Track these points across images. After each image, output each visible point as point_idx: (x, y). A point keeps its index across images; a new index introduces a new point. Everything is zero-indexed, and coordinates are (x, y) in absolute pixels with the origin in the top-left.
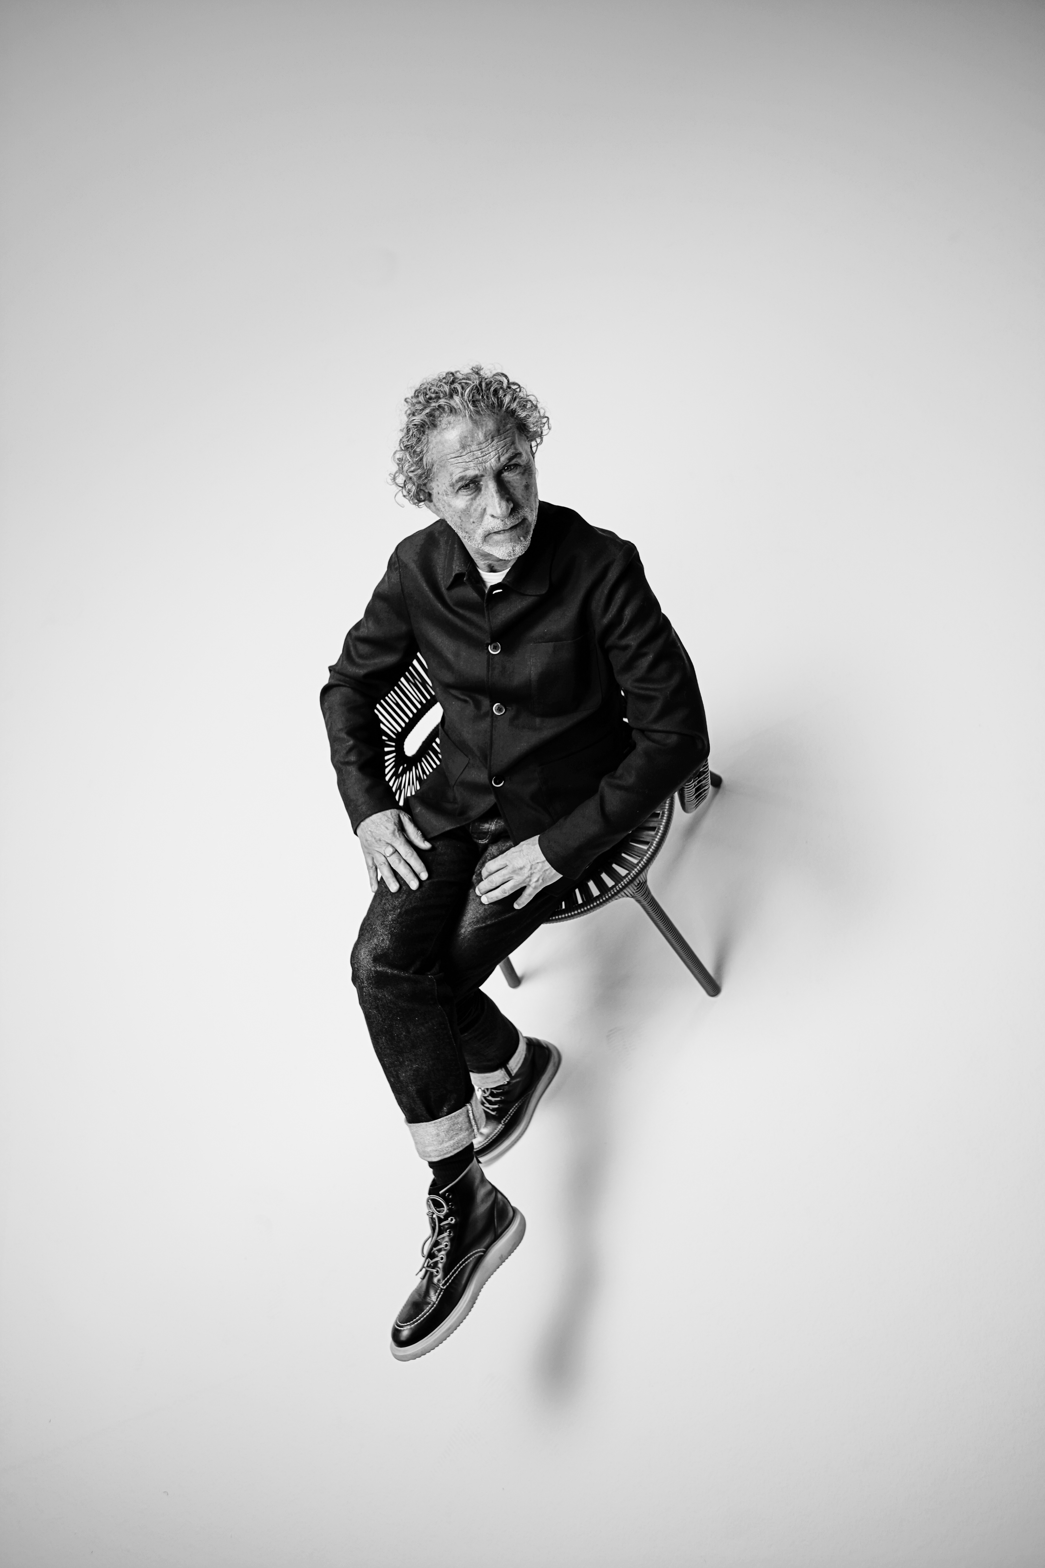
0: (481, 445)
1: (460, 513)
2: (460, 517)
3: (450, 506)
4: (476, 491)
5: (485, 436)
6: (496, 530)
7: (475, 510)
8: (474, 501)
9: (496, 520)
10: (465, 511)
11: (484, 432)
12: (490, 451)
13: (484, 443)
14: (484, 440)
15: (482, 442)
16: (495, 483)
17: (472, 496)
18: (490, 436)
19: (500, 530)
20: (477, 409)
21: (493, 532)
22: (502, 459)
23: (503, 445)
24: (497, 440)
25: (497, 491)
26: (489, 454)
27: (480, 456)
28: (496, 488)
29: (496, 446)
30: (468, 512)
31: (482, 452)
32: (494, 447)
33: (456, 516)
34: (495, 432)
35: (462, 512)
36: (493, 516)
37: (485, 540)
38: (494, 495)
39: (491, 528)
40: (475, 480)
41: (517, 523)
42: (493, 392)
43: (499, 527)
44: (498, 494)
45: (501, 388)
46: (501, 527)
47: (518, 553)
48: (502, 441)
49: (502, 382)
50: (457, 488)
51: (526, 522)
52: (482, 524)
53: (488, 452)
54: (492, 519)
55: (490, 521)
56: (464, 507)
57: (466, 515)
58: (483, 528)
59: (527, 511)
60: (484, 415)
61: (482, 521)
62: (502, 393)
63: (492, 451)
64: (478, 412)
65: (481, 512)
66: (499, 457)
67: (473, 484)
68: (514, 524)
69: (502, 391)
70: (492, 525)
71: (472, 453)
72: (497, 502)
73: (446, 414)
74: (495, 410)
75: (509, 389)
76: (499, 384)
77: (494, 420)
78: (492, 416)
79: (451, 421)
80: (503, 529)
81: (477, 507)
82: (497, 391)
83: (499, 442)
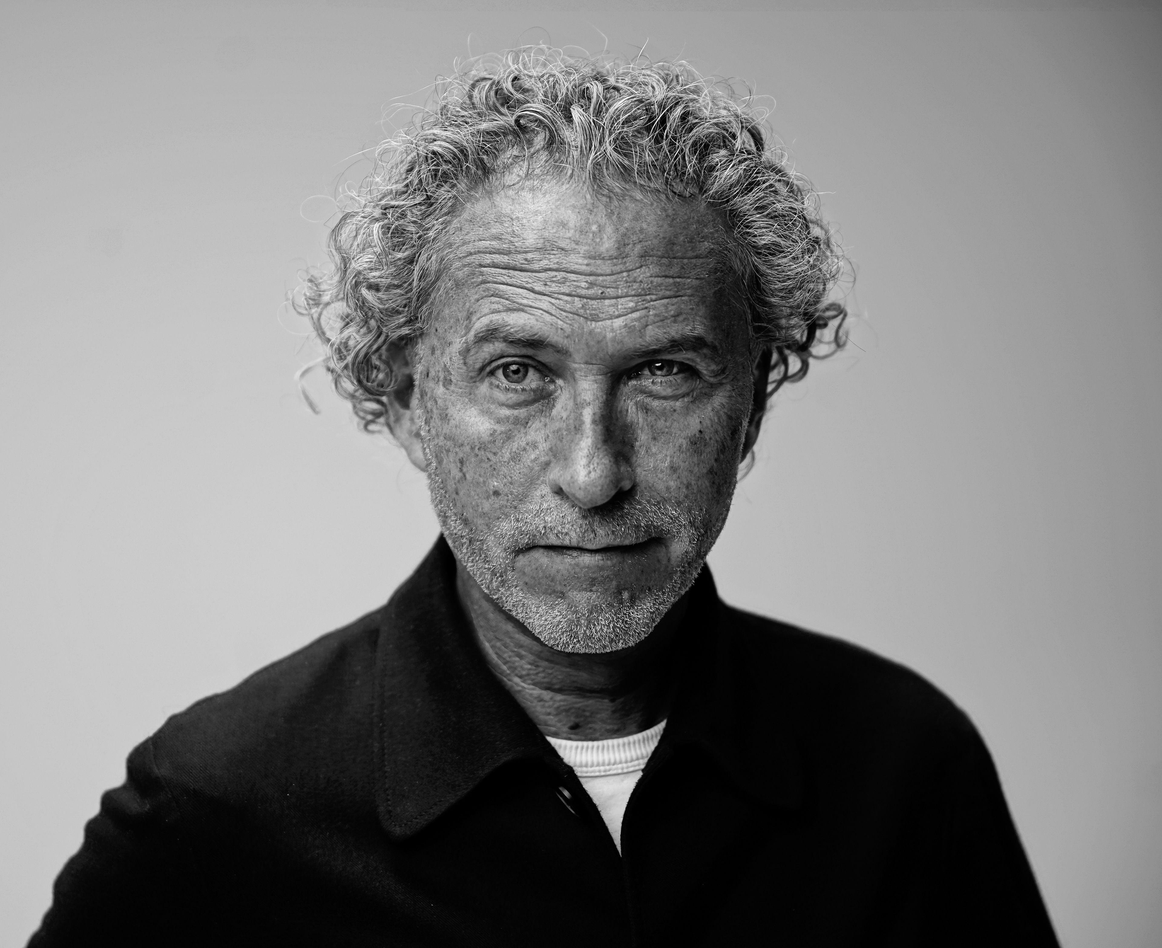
0: (599, 262)
1: (467, 448)
2: (462, 462)
3: (445, 417)
4: (535, 400)
5: (622, 244)
6: (553, 540)
7: (516, 458)
9: (566, 507)
10: (483, 447)
11: (622, 230)
12: (620, 292)
13: (610, 260)
14: (614, 253)
15: (606, 257)
16: (600, 394)
17: (522, 412)
18: (638, 247)
19: (567, 542)
20: (626, 162)
21: (542, 543)
23: (668, 293)
24: (655, 269)
25: (597, 418)
26: (613, 301)
27: (583, 292)
28: (597, 411)
29: (644, 285)
30: (490, 456)
31: (592, 285)
32: (636, 286)
33: (452, 456)
34: (656, 242)
35: (472, 448)
36: (559, 492)
37: (513, 561)
38: (584, 427)
39: (541, 527)
40: (546, 357)
41: (627, 542)
42: (694, 144)
43: (567, 534)
44: (599, 428)
45: (725, 146)
46: (573, 534)
47: (600, 640)
48: (671, 280)
49: (734, 136)
50: (478, 366)
51: (661, 553)
52: (522, 507)
53: (611, 292)
54: (553, 501)
55: (545, 506)
56: (486, 437)
57: (481, 461)
58: (518, 520)
59: (674, 519)
60: (641, 185)
61: (523, 498)
62: (719, 156)
63: (627, 296)
64: (625, 172)
65: (532, 469)
66: (643, 321)
67: (534, 367)
68: (618, 542)
69: (723, 152)
70: (548, 519)
71: (563, 274)
72: (586, 451)
73: (532, 150)
74: (679, 187)
75: (745, 160)
76: (724, 137)
77: (666, 211)
78: (663, 197)
79: (537, 171)
80: (574, 543)
81: (525, 449)
82: (706, 146)
83: (658, 276)
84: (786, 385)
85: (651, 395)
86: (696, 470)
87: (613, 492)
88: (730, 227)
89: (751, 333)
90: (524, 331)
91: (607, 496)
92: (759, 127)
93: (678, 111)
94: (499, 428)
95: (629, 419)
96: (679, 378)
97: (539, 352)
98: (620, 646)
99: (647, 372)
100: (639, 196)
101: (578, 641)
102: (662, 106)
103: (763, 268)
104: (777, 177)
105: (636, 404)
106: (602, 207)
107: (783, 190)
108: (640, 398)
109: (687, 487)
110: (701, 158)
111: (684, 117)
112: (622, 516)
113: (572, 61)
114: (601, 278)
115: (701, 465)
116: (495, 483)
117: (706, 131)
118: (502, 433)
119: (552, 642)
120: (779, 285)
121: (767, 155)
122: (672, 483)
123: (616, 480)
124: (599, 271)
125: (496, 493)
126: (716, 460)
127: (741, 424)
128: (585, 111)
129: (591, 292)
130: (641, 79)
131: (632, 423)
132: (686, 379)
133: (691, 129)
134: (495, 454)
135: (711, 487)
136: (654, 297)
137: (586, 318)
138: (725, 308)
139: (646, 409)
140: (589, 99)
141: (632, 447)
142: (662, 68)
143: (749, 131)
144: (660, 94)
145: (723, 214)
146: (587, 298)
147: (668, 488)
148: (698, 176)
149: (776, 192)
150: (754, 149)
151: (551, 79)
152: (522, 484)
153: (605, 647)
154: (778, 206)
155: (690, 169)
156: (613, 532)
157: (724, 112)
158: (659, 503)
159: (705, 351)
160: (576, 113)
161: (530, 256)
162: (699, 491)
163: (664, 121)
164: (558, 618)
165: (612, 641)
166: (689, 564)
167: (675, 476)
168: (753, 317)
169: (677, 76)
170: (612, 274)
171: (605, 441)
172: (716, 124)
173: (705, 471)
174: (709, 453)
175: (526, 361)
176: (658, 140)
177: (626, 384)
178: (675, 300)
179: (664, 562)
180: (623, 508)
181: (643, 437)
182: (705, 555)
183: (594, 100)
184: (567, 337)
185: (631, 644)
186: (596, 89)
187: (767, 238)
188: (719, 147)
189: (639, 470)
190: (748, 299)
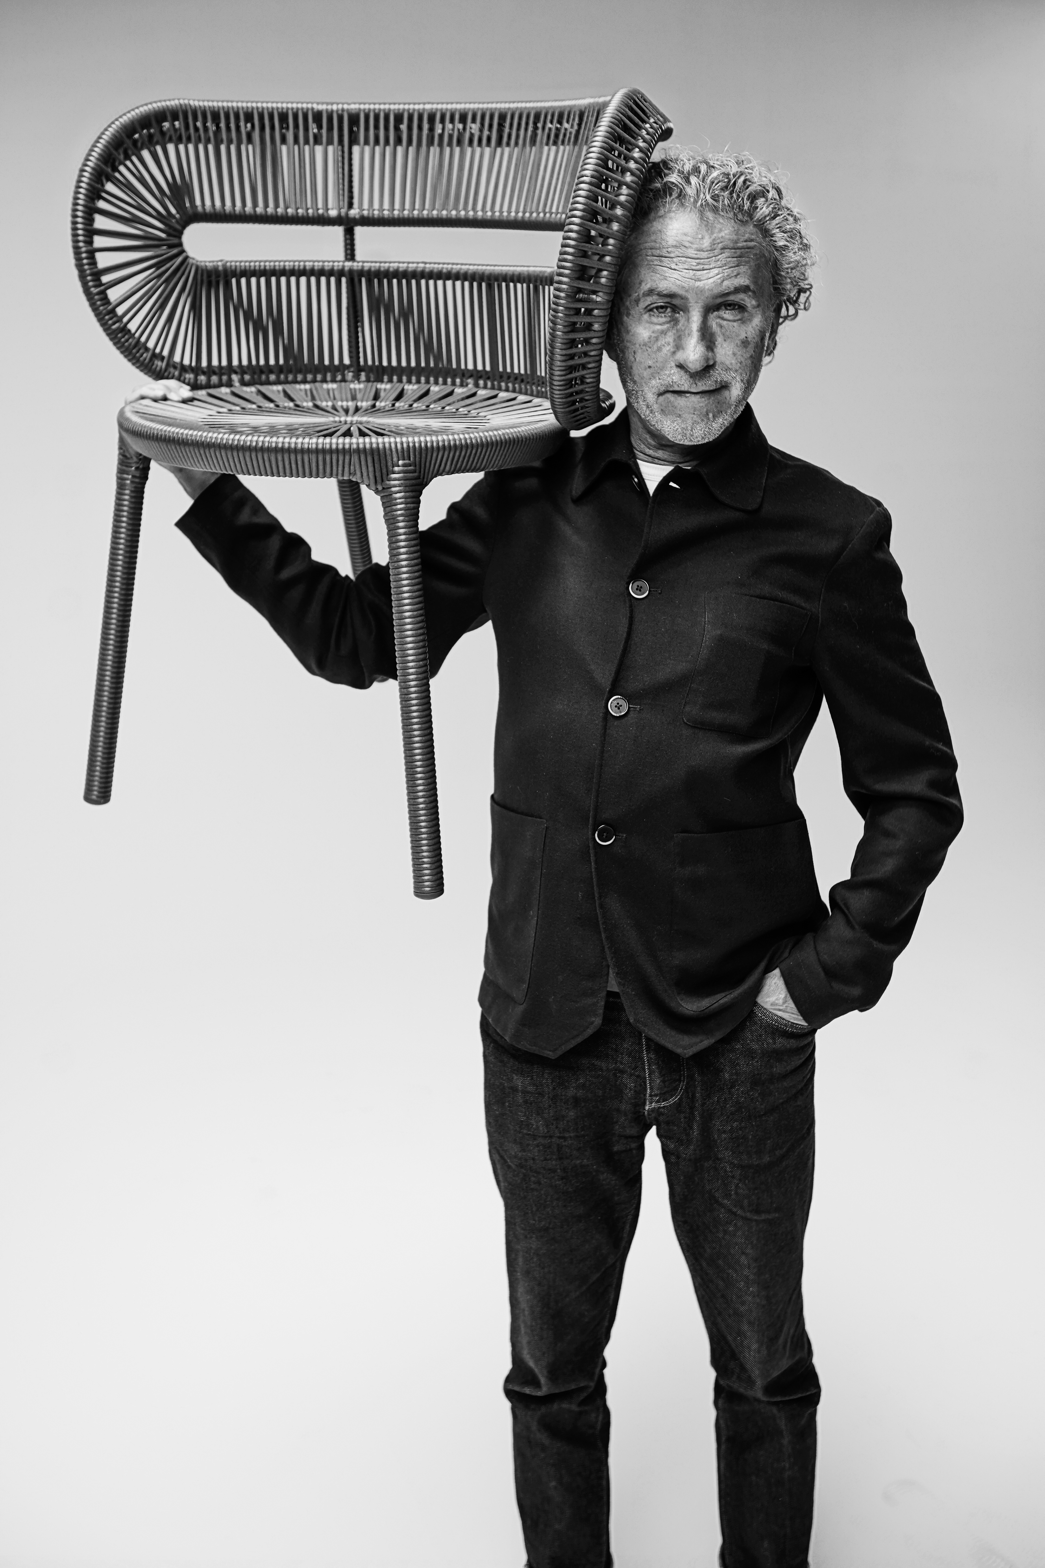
0: (702, 253)
1: (637, 346)
2: (634, 352)
4: (670, 322)
5: (713, 244)
6: (676, 388)
8: (663, 336)
9: (683, 373)
10: (645, 344)
11: (713, 237)
12: (711, 266)
13: (707, 251)
14: (709, 248)
15: (705, 250)
16: (700, 317)
17: (664, 328)
19: (682, 389)
20: (715, 204)
21: (671, 389)
22: (726, 283)
23: (734, 265)
24: (729, 254)
25: (699, 329)
26: (709, 271)
27: (694, 268)
28: (700, 326)
29: (723, 262)
30: (648, 349)
31: (698, 264)
32: (719, 263)
34: (729, 242)
35: (640, 346)
36: (680, 366)
37: (657, 399)
38: (692, 333)
39: (670, 382)
40: (676, 302)
41: (711, 389)
42: (749, 196)
43: (683, 385)
44: (699, 334)
45: (764, 196)
46: (686, 385)
47: (697, 437)
48: (735, 259)
49: (768, 191)
50: (644, 307)
51: (726, 393)
52: (662, 373)
53: (706, 267)
54: (675, 370)
55: (672, 371)
56: (646, 340)
57: (644, 351)
58: (660, 379)
59: (734, 378)
60: (723, 216)
61: (662, 369)
62: (760, 201)
63: (715, 268)
64: (715, 210)
65: (666, 355)
66: (722, 279)
67: (670, 307)
68: (707, 389)
69: (763, 199)
70: (674, 378)
71: (685, 259)
72: (693, 345)
73: (672, 198)
74: (740, 216)
75: (773, 203)
76: (764, 192)
77: (734, 228)
78: (733, 221)
79: (674, 209)
80: (686, 389)
81: (664, 345)
82: (755, 196)
83: (729, 257)
84: (787, 322)
85: (723, 319)
86: (744, 355)
87: (705, 365)
88: (765, 237)
89: (772, 290)
90: (667, 290)
91: (702, 366)
92: (780, 187)
93: (742, 179)
94: (653, 335)
95: (713, 330)
96: (737, 312)
97: (673, 300)
98: (706, 441)
99: (723, 308)
100: (721, 221)
101: (687, 439)
102: (734, 176)
103: (779, 257)
104: (788, 212)
105: (717, 323)
106: (703, 226)
107: (791, 219)
108: (718, 320)
109: (740, 363)
110: (752, 203)
111: (745, 182)
112: (709, 376)
113: (692, 154)
114: (702, 260)
115: (747, 353)
116: (650, 363)
117: (755, 189)
118: (654, 337)
119: (674, 439)
120: (787, 266)
121: (783, 203)
122: (733, 361)
123: (707, 360)
124: (702, 257)
125: (650, 367)
126: (754, 351)
127: (765, 335)
128: (698, 178)
129: (698, 267)
130: (725, 162)
131: (715, 332)
132: (740, 312)
133: (748, 188)
134: (650, 348)
135: (752, 364)
136: (727, 267)
137: (695, 280)
138: (760, 274)
139: (721, 326)
140: (700, 172)
141: (715, 344)
142: (736, 157)
143: (776, 189)
144: (734, 169)
145: (761, 230)
146: (696, 270)
147: (731, 364)
148: (750, 211)
149: (787, 220)
150: (778, 198)
151: (682, 162)
152: (662, 362)
153: (699, 441)
154: (788, 227)
155: (746, 208)
156: (705, 384)
157: (764, 179)
158: (726, 370)
159: (750, 293)
160: (693, 180)
161: (669, 250)
162: (746, 365)
163: (735, 183)
164: (677, 427)
165: (703, 438)
166: (739, 401)
167: (735, 358)
168: (773, 282)
169: (743, 161)
170: (708, 258)
171: (702, 340)
172: (760, 185)
173: (749, 356)
174: (751, 350)
175: (666, 304)
176: (731, 193)
177: (712, 313)
178: (737, 268)
179: (728, 399)
180: (710, 372)
181: (719, 340)
182: (747, 398)
183: (702, 173)
184: (686, 291)
185: (711, 440)
186: (703, 168)
187: (781, 243)
188: (761, 197)
189: (717, 355)
190: (771, 271)
